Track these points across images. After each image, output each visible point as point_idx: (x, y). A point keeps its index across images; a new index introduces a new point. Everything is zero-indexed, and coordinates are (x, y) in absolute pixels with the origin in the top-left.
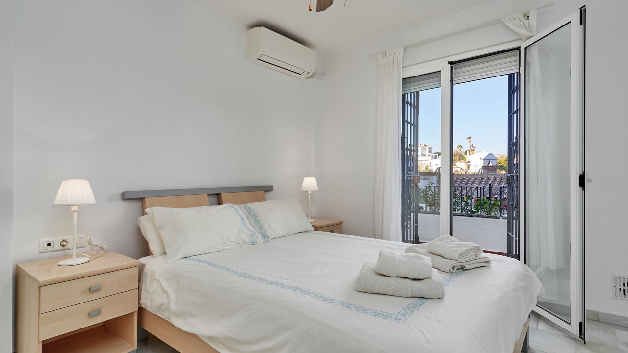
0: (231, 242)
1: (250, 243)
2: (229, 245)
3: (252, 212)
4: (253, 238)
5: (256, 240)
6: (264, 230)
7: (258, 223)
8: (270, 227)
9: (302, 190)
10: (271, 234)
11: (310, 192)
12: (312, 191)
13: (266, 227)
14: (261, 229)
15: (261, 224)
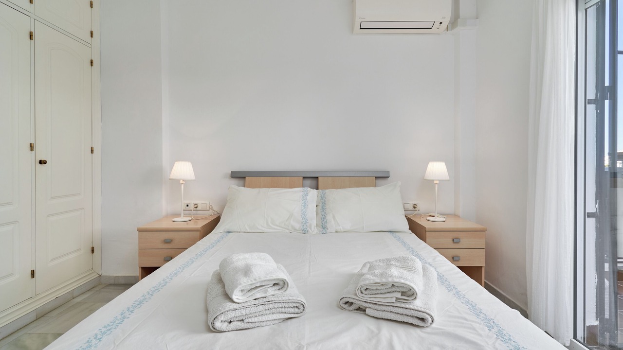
0: (277, 226)
1: (302, 232)
2: (275, 229)
3: (324, 199)
4: (305, 226)
5: (308, 229)
6: (325, 220)
7: (323, 211)
8: (334, 218)
9: (425, 178)
10: (332, 225)
11: (437, 182)
12: (439, 180)
13: (329, 217)
14: (324, 218)
15: (325, 213)
